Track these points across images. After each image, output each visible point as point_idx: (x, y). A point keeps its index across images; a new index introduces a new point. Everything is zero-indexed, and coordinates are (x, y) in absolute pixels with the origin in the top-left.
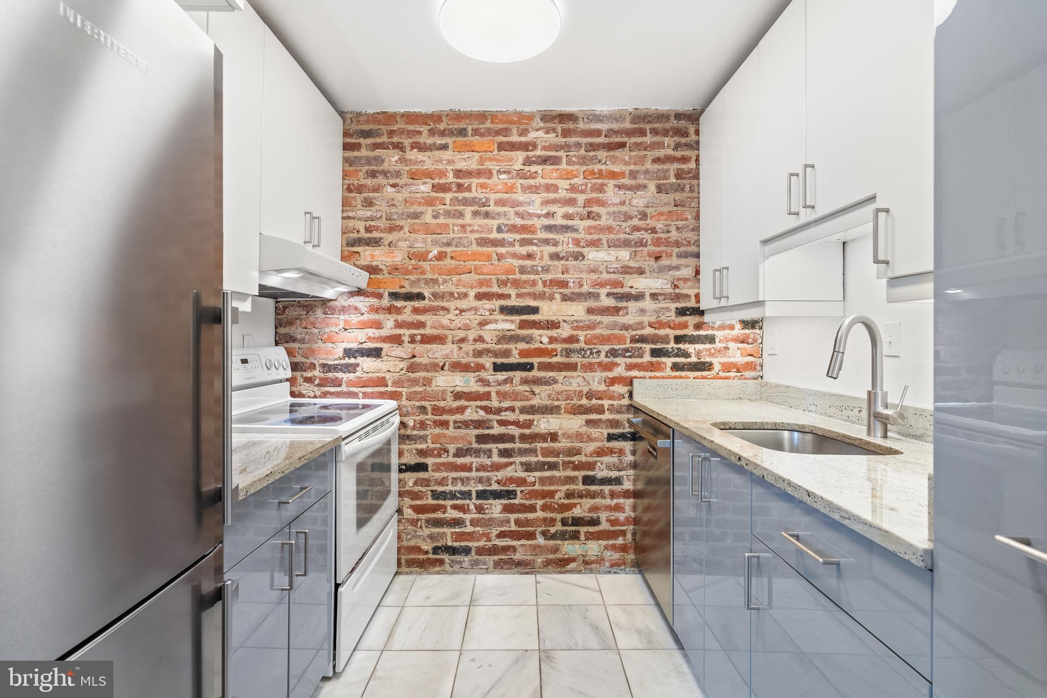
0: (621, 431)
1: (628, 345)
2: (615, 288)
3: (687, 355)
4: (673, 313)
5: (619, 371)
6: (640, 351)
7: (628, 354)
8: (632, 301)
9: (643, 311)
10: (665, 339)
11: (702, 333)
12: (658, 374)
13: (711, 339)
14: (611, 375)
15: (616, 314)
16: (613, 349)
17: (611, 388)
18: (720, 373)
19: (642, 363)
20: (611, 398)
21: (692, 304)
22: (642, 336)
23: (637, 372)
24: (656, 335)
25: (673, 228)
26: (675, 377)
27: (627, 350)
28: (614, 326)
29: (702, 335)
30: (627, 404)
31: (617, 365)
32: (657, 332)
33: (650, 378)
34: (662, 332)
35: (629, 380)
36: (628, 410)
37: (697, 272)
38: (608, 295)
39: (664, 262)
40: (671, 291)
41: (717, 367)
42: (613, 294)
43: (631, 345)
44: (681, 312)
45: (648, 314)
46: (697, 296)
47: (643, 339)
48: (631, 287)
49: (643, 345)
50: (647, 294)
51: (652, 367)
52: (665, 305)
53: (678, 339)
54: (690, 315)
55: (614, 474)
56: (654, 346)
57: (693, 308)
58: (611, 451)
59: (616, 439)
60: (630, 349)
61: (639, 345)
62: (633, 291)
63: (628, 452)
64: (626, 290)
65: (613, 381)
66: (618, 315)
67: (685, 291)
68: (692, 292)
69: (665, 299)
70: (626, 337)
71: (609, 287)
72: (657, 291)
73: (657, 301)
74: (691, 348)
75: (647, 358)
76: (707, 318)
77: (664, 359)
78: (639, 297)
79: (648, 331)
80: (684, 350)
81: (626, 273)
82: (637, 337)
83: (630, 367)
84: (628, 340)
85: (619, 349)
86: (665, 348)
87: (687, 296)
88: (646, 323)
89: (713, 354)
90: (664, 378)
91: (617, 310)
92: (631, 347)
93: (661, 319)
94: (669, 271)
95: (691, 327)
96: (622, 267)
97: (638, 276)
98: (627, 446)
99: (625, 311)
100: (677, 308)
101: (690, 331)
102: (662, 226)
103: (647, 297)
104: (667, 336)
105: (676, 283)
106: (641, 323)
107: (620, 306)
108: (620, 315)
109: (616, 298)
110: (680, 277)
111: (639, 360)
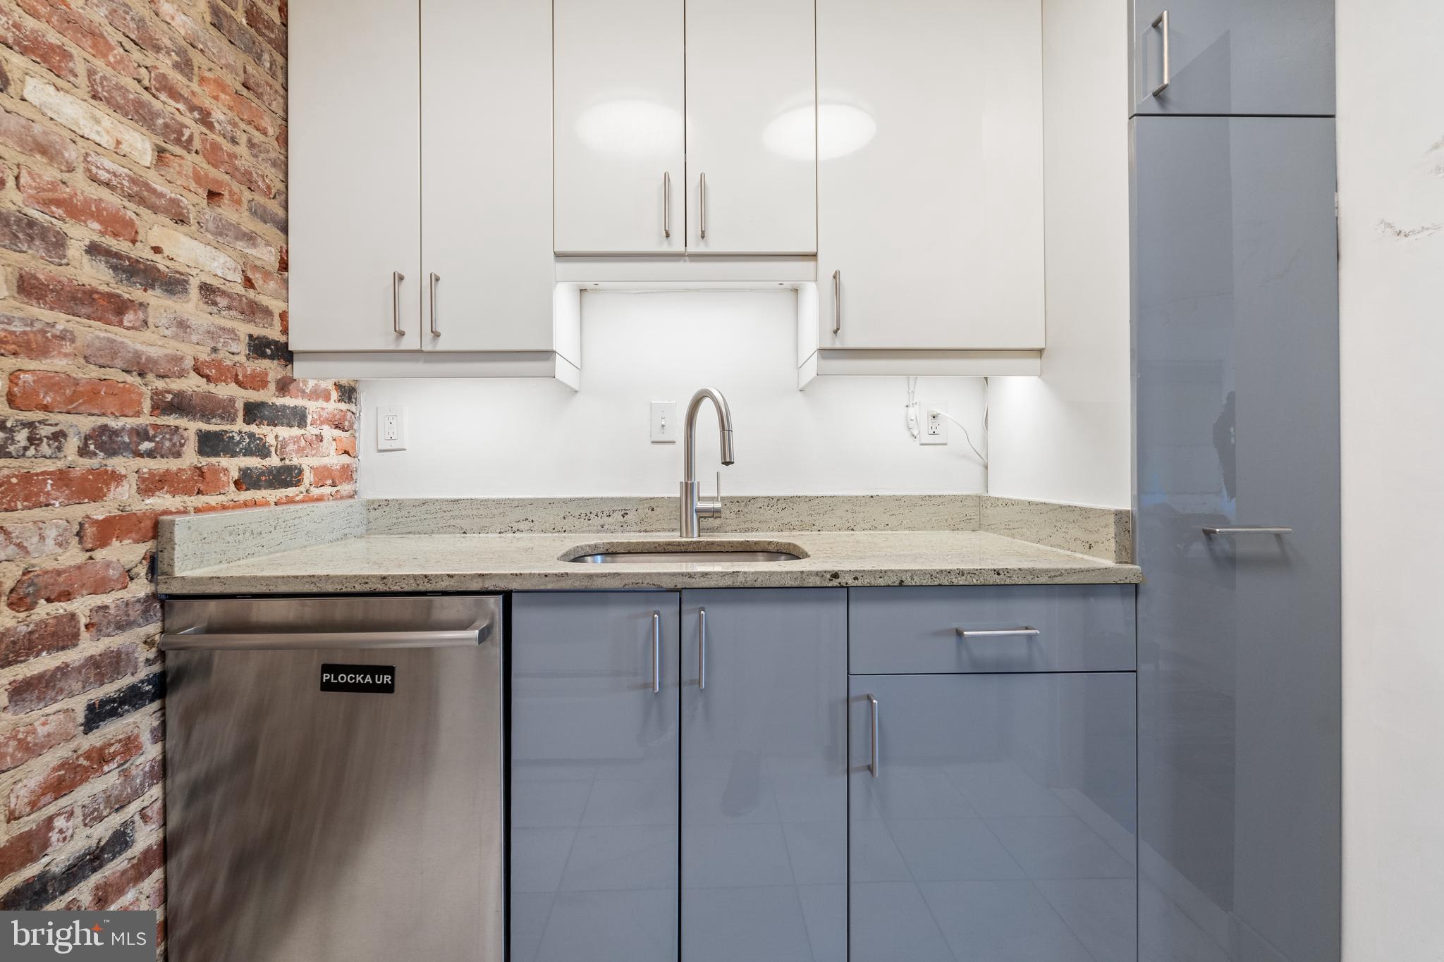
0: (126, 681)
1: (145, 420)
2: (116, 235)
3: (263, 452)
4: (242, 347)
5: (124, 497)
6: (175, 438)
7: (146, 446)
8: (158, 292)
9: (182, 325)
10: (224, 410)
11: (288, 401)
12: (213, 500)
13: (299, 418)
14: (98, 511)
15: (114, 319)
16: (104, 428)
17: (100, 555)
18: (312, 489)
19: (180, 470)
20: (101, 586)
21: (274, 333)
22: (179, 395)
23: (168, 496)
24: (209, 396)
25: (243, 139)
26: (245, 505)
27: (142, 434)
28: (105, 355)
29: (289, 408)
30: (142, 595)
31: (117, 478)
32: (211, 387)
33: (197, 510)
34: (225, 390)
35: (148, 524)
36: (146, 611)
37: (284, 266)
38: (94, 250)
39: (227, 211)
40: (239, 289)
41: (308, 477)
42: (108, 253)
43: (153, 420)
44: (259, 347)
45: (194, 338)
46: (284, 316)
47: (180, 405)
48: (157, 250)
49: (182, 422)
50: (194, 284)
51: (201, 481)
52: (229, 324)
53: (253, 412)
54: (272, 358)
55: (103, 831)
56: (205, 427)
57: (276, 343)
58: (100, 758)
59: (114, 713)
60: (151, 432)
61: (172, 420)
62: (161, 263)
63: (145, 738)
64: (141, 252)
65: (107, 531)
66: (120, 324)
67: (265, 300)
68: (276, 306)
69: (229, 308)
70: (141, 395)
71: (96, 226)
72: (215, 283)
73: (215, 310)
74: (269, 433)
75: (191, 457)
76: (300, 369)
77: (224, 461)
78: (174, 284)
79: (192, 384)
80: (260, 439)
81: (142, 201)
82: (169, 397)
83: (151, 485)
84: (147, 405)
85: (123, 429)
86: (226, 432)
87: (267, 312)
88: (189, 363)
89: (304, 449)
90: (224, 508)
91: (118, 308)
92: (156, 427)
93: (221, 355)
94: (237, 238)
95: (272, 387)
96: (133, 181)
97: (172, 223)
98: (143, 720)
99: (141, 315)
100: (251, 336)
101: (268, 396)
102: (222, 117)
103: (194, 292)
104: (232, 401)
105: (250, 274)
106: (178, 360)
107: (126, 296)
108: (126, 323)
109: (115, 268)
110: (258, 263)
111: (172, 464)
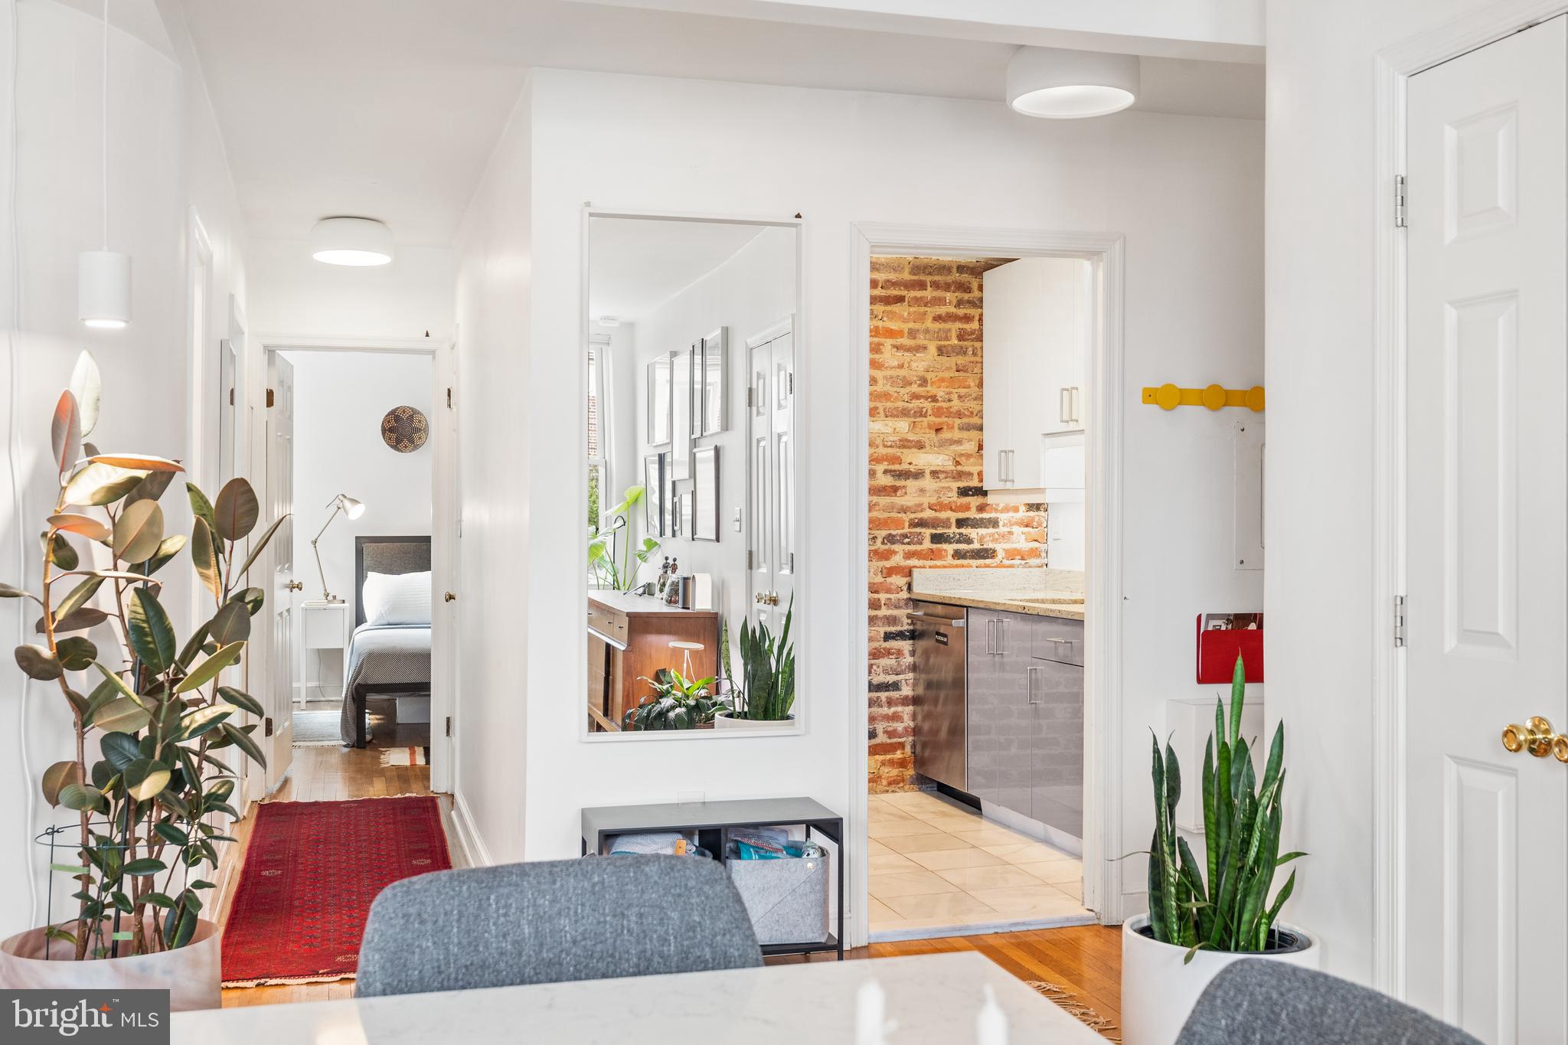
0: (899, 628)
1: (906, 530)
2: (893, 464)
3: (969, 541)
4: (954, 494)
5: (897, 560)
6: (919, 537)
7: (907, 540)
8: (911, 480)
9: (922, 491)
10: (946, 523)
11: (985, 515)
12: (938, 563)
13: (994, 523)
14: (888, 564)
15: (894, 495)
16: (890, 535)
17: (889, 580)
18: (1003, 561)
19: (922, 550)
20: (889, 591)
21: (975, 483)
22: (921, 519)
23: (916, 560)
24: (936, 519)
25: (955, 397)
26: (957, 566)
27: (905, 536)
28: (891, 508)
29: (985, 519)
30: (905, 597)
31: (895, 552)
32: (938, 514)
33: (930, 567)
34: (943, 515)
35: (907, 570)
36: (906, 604)
37: (981, 447)
38: (886, 472)
39: (946, 435)
40: (953, 468)
41: (1001, 554)
42: (891, 471)
43: (910, 530)
44: (964, 492)
45: (928, 494)
46: (980, 474)
47: (922, 523)
48: (910, 464)
49: (923, 530)
50: (927, 472)
51: (932, 555)
52: (947, 485)
53: (960, 523)
54: (973, 495)
55: (889, 679)
56: (934, 531)
57: (975, 488)
58: (888, 653)
59: (894, 638)
60: (909, 535)
61: (918, 530)
62: (912, 468)
63: (906, 653)
64: (904, 467)
65: (890, 572)
66: (896, 496)
67: (967, 469)
68: (975, 470)
69: (946, 478)
70: (904, 521)
71: (886, 463)
72: (938, 469)
73: (938, 480)
74: (972, 533)
75: (927, 544)
76: (990, 499)
77: (945, 546)
78: (918, 475)
79: (928, 514)
80: (966, 535)
81: (904, 447)
82: (917, 521)
83: (909, 555)
84: (907, 524)
85: (897, 534)
86: (945, 533)
87: (970, 474)
88: (926, 505)
89: (997, 539)
90: (944, 567)
91: (895, 490)
92: (910, 533)
93: (942, 500)
94: (951, 445)
95: (974, 509)
96: (901, 440)
97: (918, 451)
98: (906, 645)
99: (904, 491)
100: (959, 488)
101: (973, 514)
102: (943, 394)
103: (927, 475)
104: (948, 519)
105: (957, 459)
106: (920, 505)
107: (898, 485)
108: (898, 495)
109: (893, 476)
110: (963, 452)
111: (918, 547)
